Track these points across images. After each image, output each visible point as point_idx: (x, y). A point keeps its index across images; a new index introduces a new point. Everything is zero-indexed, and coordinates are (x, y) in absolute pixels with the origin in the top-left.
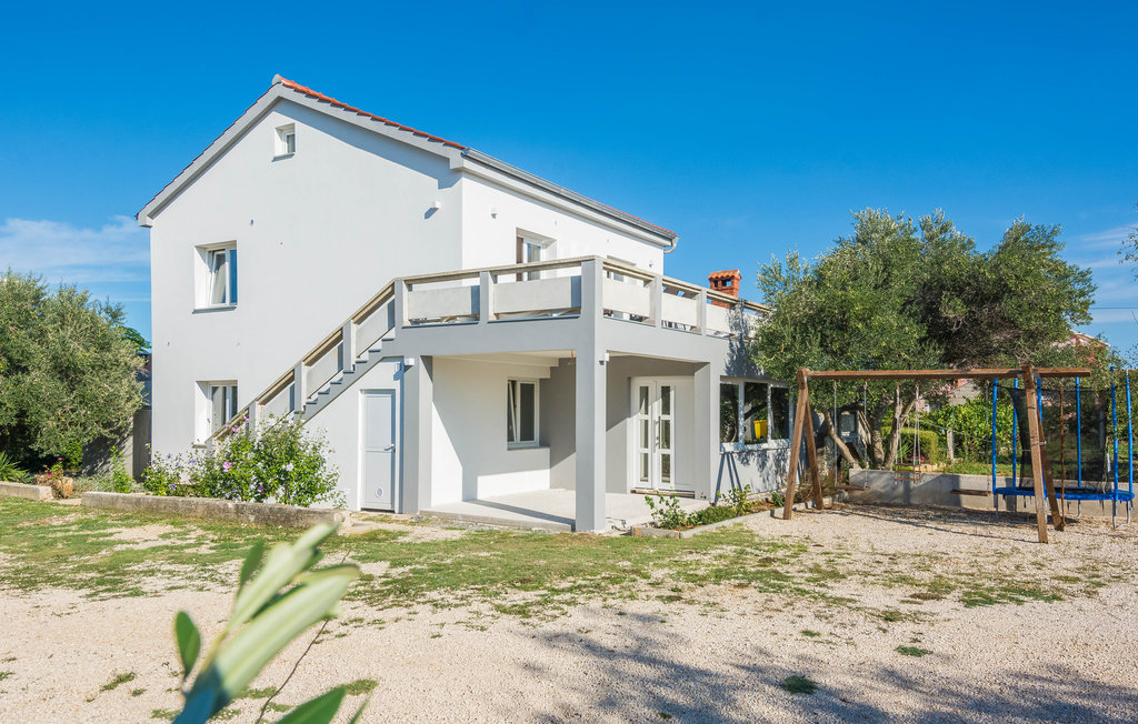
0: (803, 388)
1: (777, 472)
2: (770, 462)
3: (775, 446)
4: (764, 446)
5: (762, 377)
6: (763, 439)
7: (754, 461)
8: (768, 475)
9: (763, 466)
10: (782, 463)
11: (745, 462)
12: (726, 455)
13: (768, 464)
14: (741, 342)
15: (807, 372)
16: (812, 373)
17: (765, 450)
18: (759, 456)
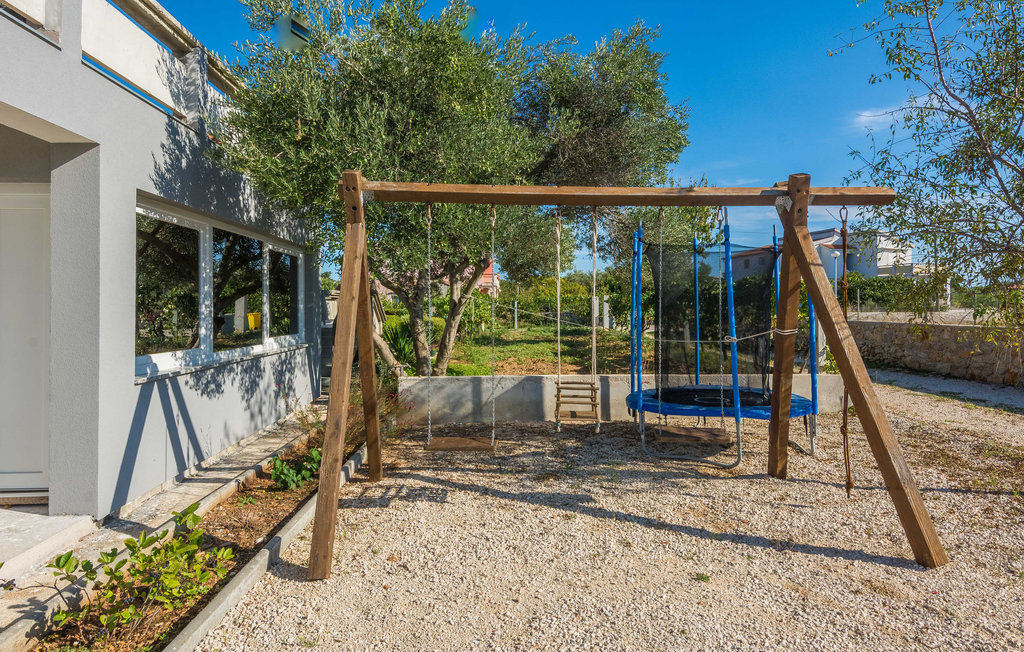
0: (355, 220)
1: (277, 395)
2: (268, 379)
3: (276, 347)
4: (257, 349)
5: (250, 226)
6: (254, 336)
7: (232, 386)
8: (261, 403)
9: (251, 388)
10: (288, 375)
11: (212, 388)
12: (153, 384)
13: (263, 384)
14: (200, 133)
15: (366, 185)
16: (375, 185)
17: (257, 358)
18: (245, 371)
